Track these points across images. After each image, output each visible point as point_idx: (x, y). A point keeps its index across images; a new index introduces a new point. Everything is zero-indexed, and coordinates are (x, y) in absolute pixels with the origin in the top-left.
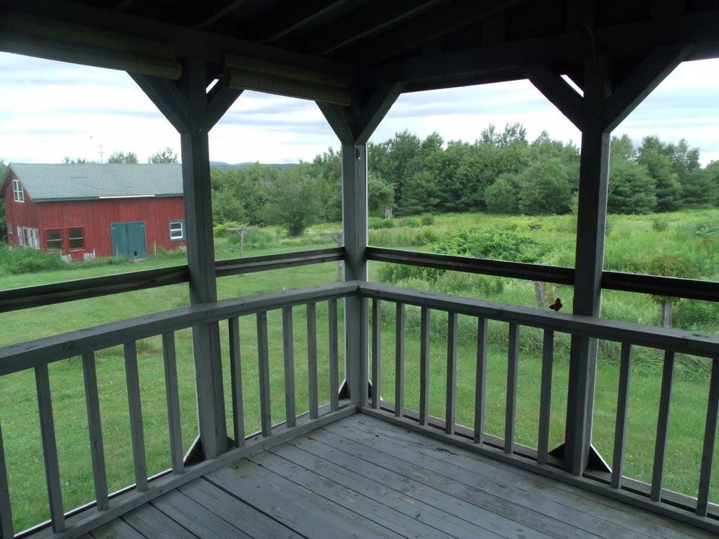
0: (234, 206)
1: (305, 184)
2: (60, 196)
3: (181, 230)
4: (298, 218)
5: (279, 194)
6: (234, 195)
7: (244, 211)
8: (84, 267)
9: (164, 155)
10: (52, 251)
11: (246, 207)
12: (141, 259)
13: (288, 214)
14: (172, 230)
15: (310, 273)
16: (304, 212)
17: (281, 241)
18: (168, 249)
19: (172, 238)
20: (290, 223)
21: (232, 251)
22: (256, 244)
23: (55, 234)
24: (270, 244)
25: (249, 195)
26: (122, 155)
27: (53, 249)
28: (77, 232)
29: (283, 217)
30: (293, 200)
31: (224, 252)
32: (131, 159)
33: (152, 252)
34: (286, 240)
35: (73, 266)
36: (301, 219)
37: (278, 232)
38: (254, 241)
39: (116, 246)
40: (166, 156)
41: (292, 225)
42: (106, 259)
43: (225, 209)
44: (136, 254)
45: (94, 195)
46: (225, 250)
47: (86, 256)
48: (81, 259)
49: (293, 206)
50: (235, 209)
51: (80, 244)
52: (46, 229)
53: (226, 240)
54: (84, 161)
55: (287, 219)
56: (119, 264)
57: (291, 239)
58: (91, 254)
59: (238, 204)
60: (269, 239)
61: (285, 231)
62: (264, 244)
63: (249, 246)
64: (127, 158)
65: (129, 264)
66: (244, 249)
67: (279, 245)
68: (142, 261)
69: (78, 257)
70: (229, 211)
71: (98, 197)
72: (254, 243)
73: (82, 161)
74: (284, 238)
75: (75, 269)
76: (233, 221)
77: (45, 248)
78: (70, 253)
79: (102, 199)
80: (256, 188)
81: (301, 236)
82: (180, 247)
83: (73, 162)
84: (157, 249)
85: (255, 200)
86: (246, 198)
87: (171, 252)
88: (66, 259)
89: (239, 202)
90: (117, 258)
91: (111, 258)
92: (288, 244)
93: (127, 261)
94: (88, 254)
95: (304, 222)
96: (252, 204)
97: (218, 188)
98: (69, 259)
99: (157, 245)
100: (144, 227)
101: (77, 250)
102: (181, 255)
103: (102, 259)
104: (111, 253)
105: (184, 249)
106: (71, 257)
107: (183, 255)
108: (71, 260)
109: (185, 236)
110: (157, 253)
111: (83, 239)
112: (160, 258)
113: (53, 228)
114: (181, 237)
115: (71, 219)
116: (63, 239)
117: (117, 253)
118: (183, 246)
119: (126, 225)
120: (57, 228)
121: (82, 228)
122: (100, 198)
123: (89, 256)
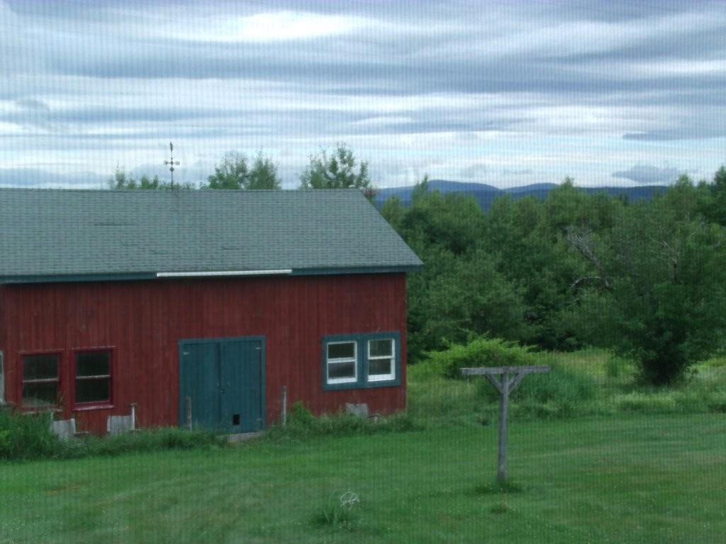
0: (498, 295)
1: (691, 243)
2: (62, 270)
3: (354, 360)
4: (668, 335)
5: (617, 270)
6: (501, 268)
7: (522, 309)
8: (105, 453)
9: (334, 167)
10: (32, 406)
11: (531, 298)
12: (248, 435)
13: (642, 325)
14: (330, 361)
15: (708, 518)
16: (688, 318)
17: (620, 398)
18: (318, 410)
19: (331, 381)
20: (647, 348)
21: (485, 423)
22: (549, 406)
23: (42, 364)
24: (588, 405)
25: (539, 266)
26: (242, 169)
27: (36, 403)
28: (96, 361)
29: (627, 332)
30: (657, 286)
31: (462, 424)
32: (264, 178)
33: (277, 415)
34: (633, 397)
35: (76, 449)
36: (679, 338)
37: (613, 372)
38: (545, 396)
39: (189, 399)
40: (340, 170)
41: (652, 354)
42: (163, 432)
43: (475, 302)
44: (236, 420)
45: (144, 269)
46: (464, 419)
47: (115, 423)
48: (101, 431)
49: (653, 302)
50: (501, 305)
51: (101, 391)
52: (22, 351)
53: (470, 388)
54: (156, 182)
55: (639, 339)
56: (191, 447)
57: (647, 393)
58: (126, 418)
59: (506, 291)
60: (585, 392)
61: (630, 369)
62: (572, 405)
63: (528, 410)
64: (254, 174)
65: (215, 447)
66: (517, 416)
67: (613, 411)
68: (250, 441)
69: (95, 424)
70: (487, 310)
71: (155, 273)
72: (544, 400)
73: (151, 180)
74: (627, 389)
75: (81, 457)
76: (492, 336)
77: (17, 400)
78: (76, 414)
79: (162, 279)
80: (557, 249)
81: (677, 387)
82: (350, 406)
83: (132, 185)
84: (290, 409)
85: (557, 280)
86: (532, 275)
87: (325, 418)
88: (63, 429)
89: (511, 285)
90: (189, 430)
91: (174, 430)
92: (637, 408)
93: (212, 439)
94: (120, 418)
95: (685, 346)
96: (547, 289)
97: (464, 249)
98: (70, 429)
99: (291, 399)
100: (260, 351)
101: (93, 408)
102: (350, 429)
103: (150, 432)
104: (175, 417)
105: (358, 411)
106: (76, 425)
107: (355, 428)
108: (75, 432)
109: (362, 377)
110: (288, 421)
111: (111, 379)
112: (294, 433)
113: (40, 350)
114: (353, 380)
115: (84, 327)
116: (61, 378)
117: (190, 417)
118: (355, 403)
119: (218, 345)
120: (51, 350)
121: (111, 350)
122: (158, 275)
123: (120, 424)
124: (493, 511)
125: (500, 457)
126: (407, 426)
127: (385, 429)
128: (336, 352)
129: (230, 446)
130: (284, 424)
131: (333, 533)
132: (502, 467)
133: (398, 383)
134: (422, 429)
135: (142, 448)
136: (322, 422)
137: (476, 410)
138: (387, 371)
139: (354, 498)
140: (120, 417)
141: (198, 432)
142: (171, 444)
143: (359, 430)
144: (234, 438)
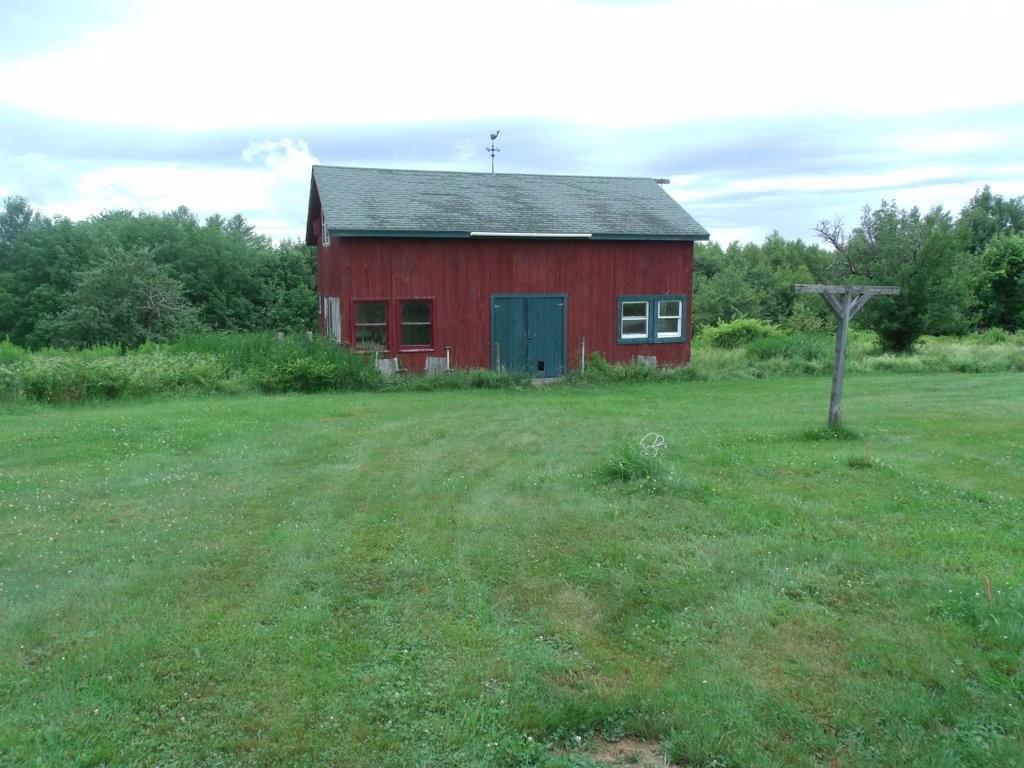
3: (646, 318)
8: (421, 389)
10: (361, 347)
12: (550, 380)
14: (624, 319)
17: (872, 360)
18: (612, 360)
19: (624, 336)
22: (814, 363)
23: (374, 309)
27: (365, 344)
28: (421, 309)
33: (576, 364)
35: (396, 384)
38: (810, 356)
39: (498, 345)
42: (472, 374)
44: (541, 366)
45: (460, 229)
46: (741, 372)
47: (431, 362)
48: (419, 370)
51: (426, 336)
52: (355, 298)
56: (497, 387)
58: (442, 360)
65: (519, 388)
67: (868, 370)
68: (551, 385)
69: (414, 364)
71: (469, 233)
77: (351, 340)
78: (399, 354)
79: (476, 238)
82: (641, 358)
84: (589, 358)
87: (619, 368)
88: (386, 367)
90: (499, 372)
91: (483, 372)
93: (517, 381)
98: (393, 367)
99: (589, 349)
100: (563, 307)
101: (417, 350)
102: (642, 377)
103: (462, 372)
104: (486, 361)
105: (648, 362)
106: (399, 362)
107: (645, 376)
108: (398, 369)
109: (652, 334)
110: (586, 369)
111: (432, 325)
112: (591, 379)
113: (370, 298)
114: (644, 336)
115: (408, 279)
116: (388, 324)
117: (498, 361)
118: (646, 355)
119: (525, 299)
120: (378, 298)
121: (431, 301)
122: (472, 234)
123: (436, 365)
124: (851, 465)
125: (834, 397)
126: (692, 376)
127: (671, 379)
128: (629, 311)
129: (533, 387)
130: (583, 370)
131: (630, 493)
132: (836, 408)
133: (684, 340)
134: (706, 379)
135: (454, 386)
136: (616, 370)
137: (750, 365)
138: (674, 329)
139: (659, 442)
140: (436, 359)
141: (505, 375)
142: (480, 384)
143: (648, 378)
144: (536, 382)
